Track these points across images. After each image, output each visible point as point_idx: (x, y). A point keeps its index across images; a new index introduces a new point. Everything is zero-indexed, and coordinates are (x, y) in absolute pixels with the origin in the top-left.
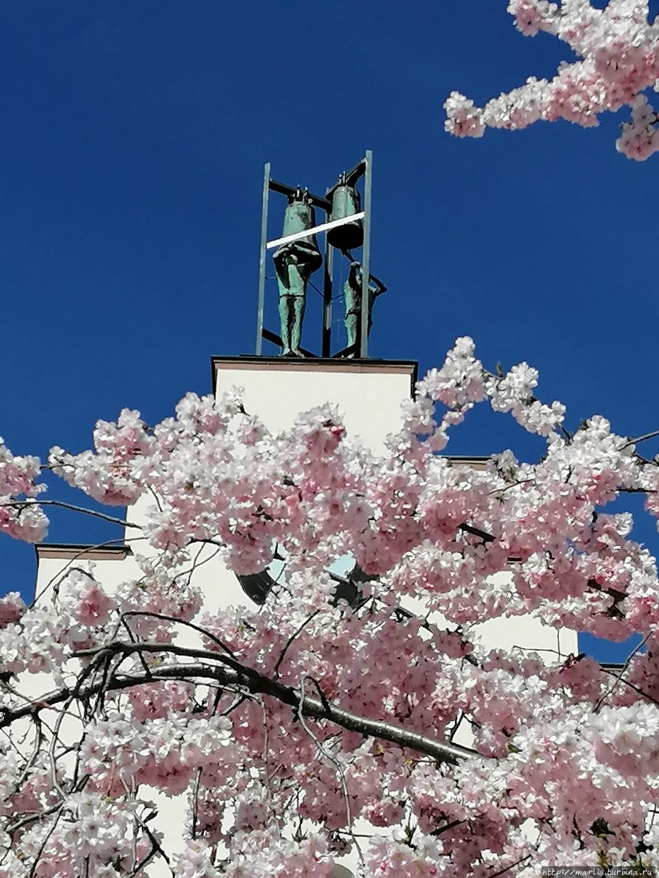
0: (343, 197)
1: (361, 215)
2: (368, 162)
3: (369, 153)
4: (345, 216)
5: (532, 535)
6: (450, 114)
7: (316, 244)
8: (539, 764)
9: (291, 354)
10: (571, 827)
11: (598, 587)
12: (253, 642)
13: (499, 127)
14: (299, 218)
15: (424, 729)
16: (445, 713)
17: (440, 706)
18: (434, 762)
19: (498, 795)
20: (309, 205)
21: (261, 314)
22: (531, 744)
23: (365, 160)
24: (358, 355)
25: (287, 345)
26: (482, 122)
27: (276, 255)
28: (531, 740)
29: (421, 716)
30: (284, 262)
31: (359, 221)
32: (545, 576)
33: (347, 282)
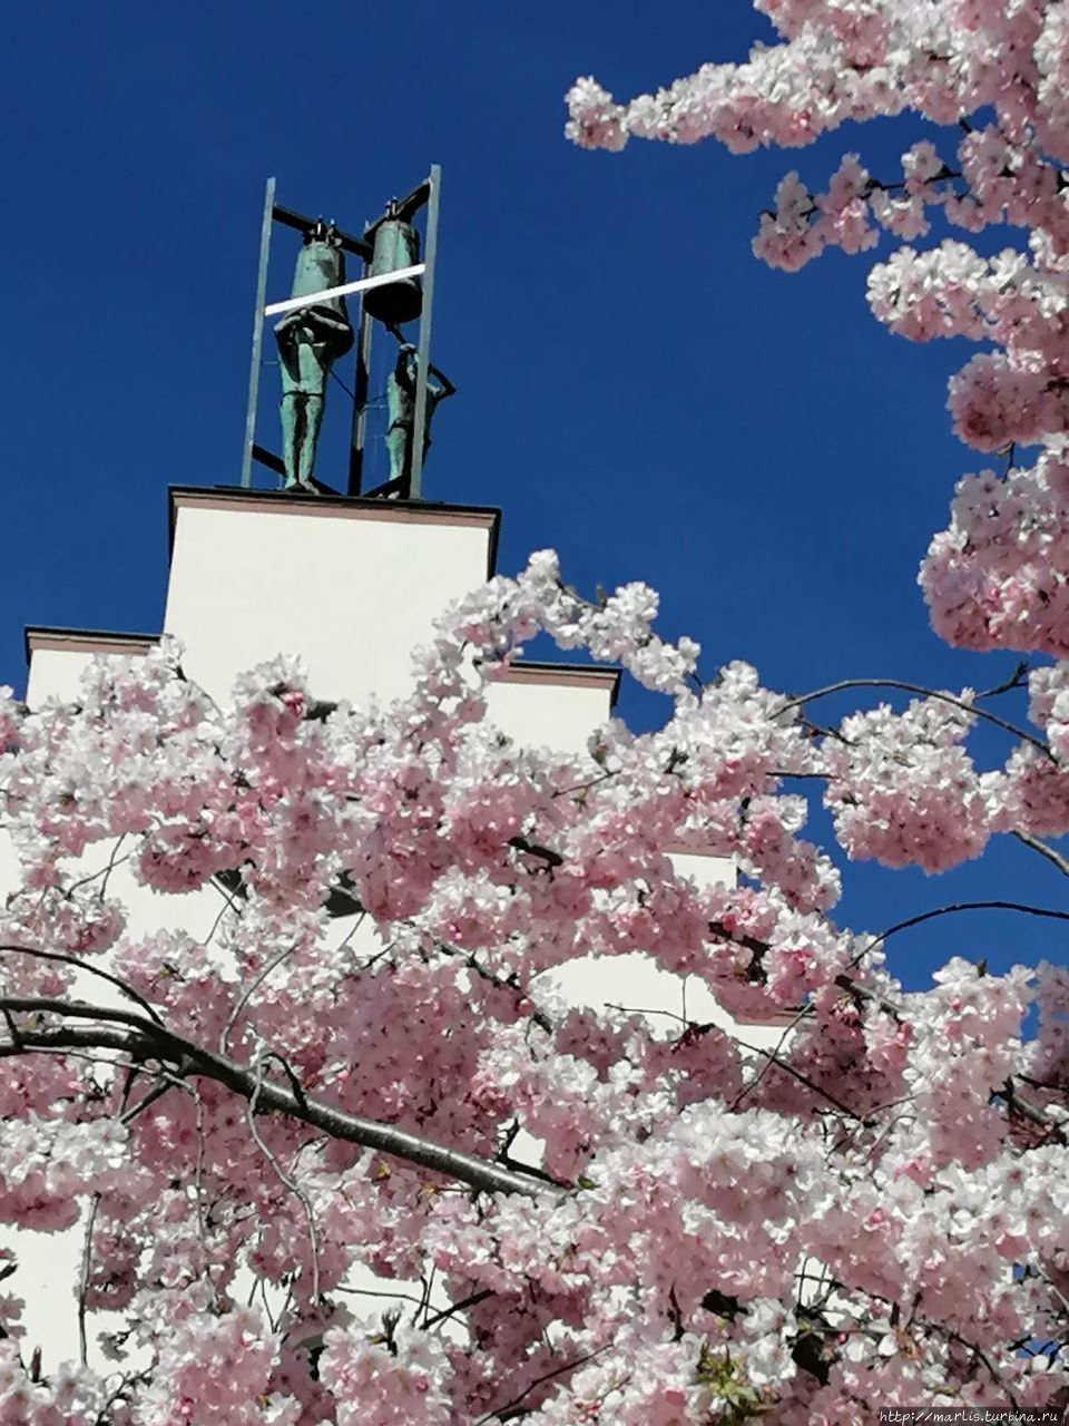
0: (391, 238)
1: (419, 269)
2: (434, 182)
3: (435, 168)
4: (395, 270)
5: (621, 853)
6: (574, 112)
7: (345, 312)
8: (627, 1208)
9: (299, 488)
10: (667, 1306)
11: (728, 936)
12: (179, 997)
13: (651, 137)
14: (318, 268)
15: (454, 1136)
16: (499, 1104)
17: (492, 1094)
18: (467, 1191)
19: (558, 1253)
20: (336, 248)
21: (251, 421)
22: (613, 1176)
23: (430, 180)
24: (405, 493)
25: (291, 472)
26: (623, 127)
27: (279, 327)
28: (615, 1169)
29: (452, 1115)
30: (293, 340)
31: (417, 278)
32: (639, 919)
33: (392, 377)
